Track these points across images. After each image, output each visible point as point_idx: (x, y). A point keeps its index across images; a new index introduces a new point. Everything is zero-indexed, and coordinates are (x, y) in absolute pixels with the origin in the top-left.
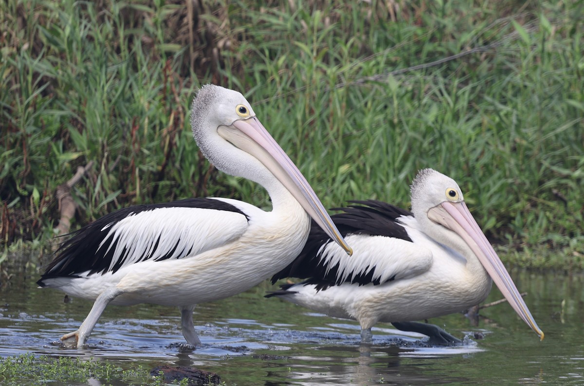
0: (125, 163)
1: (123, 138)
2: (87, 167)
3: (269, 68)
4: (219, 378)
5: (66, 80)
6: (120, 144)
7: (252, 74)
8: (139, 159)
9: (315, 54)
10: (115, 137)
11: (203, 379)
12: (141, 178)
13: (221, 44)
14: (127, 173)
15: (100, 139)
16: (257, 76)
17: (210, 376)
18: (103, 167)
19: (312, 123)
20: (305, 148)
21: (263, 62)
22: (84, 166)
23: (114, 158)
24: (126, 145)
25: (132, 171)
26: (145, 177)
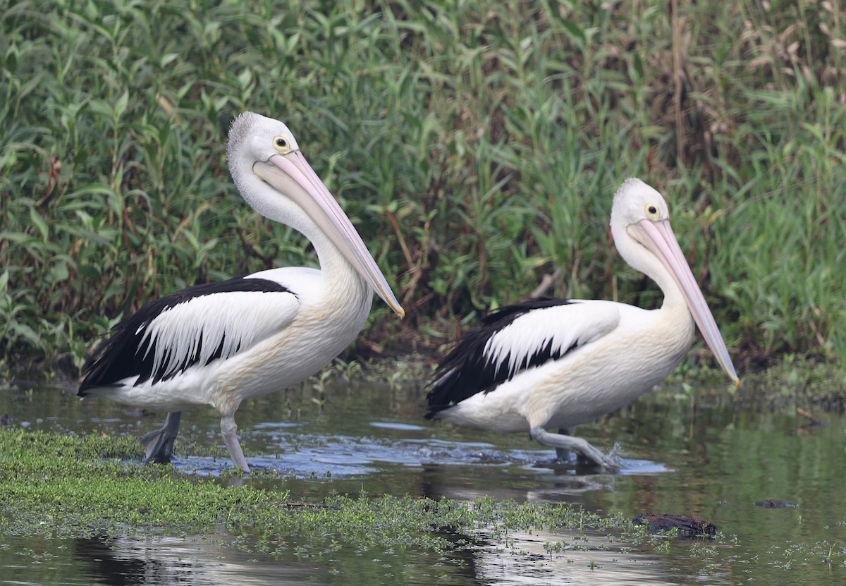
0: (600, 271)
1: (598, 240)
2: (556, 275)
3: (772, 155)
4: (715, 528)
5: (531, 171)
6: (594, 248)
7: (750, 163)
8: (616, 266)
9: (828, 137)
10: (588, 239)
11: (696, 529)
12: (619, 288)
13: (714, 128)
14: (603, 283)
15: (570, 242)
16: (757, 165)
17: (704, 526)
18: (574, 275)
19: (824, 222)
20: (816, 251)
21: (764, 149)
22: (551, 273)
23: (587, 265)
24: (601, 249)
25: (609, 280)
26: (624, 286)
